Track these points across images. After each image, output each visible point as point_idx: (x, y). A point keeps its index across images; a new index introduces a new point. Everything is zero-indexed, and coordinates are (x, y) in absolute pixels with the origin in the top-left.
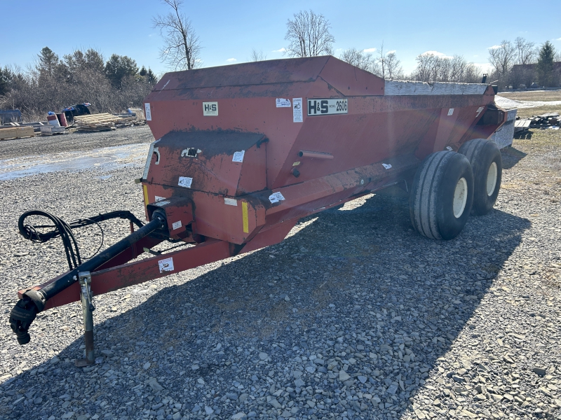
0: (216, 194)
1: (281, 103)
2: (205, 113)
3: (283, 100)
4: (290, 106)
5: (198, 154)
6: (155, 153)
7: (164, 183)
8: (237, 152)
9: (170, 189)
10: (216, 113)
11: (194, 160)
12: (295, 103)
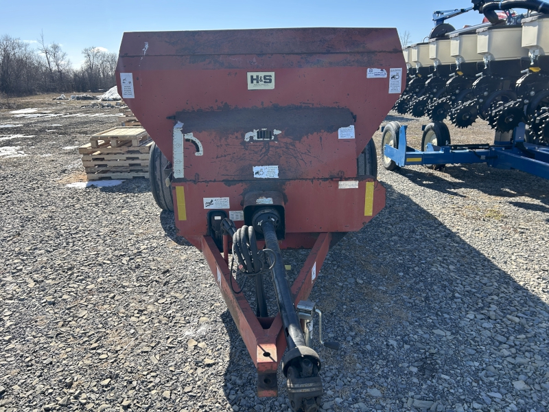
0: (325, 179)
1: (373, 73)
2: (251, 87)
3: (376, 70)
4: (386, 76)
5: (275, 136)
6: (188, 140)
7: (225, 178)
8: (342, 129)
9: (240, 184)
10: (271, 86)
11: (271, 144)
12: (392, 74)
